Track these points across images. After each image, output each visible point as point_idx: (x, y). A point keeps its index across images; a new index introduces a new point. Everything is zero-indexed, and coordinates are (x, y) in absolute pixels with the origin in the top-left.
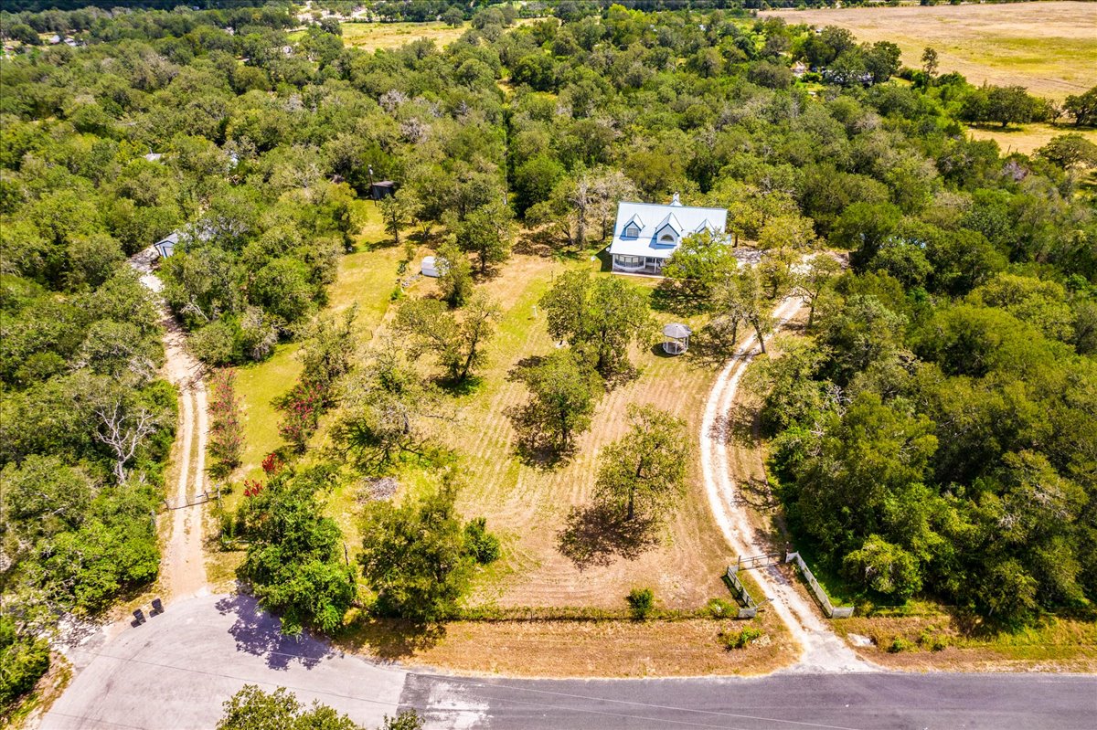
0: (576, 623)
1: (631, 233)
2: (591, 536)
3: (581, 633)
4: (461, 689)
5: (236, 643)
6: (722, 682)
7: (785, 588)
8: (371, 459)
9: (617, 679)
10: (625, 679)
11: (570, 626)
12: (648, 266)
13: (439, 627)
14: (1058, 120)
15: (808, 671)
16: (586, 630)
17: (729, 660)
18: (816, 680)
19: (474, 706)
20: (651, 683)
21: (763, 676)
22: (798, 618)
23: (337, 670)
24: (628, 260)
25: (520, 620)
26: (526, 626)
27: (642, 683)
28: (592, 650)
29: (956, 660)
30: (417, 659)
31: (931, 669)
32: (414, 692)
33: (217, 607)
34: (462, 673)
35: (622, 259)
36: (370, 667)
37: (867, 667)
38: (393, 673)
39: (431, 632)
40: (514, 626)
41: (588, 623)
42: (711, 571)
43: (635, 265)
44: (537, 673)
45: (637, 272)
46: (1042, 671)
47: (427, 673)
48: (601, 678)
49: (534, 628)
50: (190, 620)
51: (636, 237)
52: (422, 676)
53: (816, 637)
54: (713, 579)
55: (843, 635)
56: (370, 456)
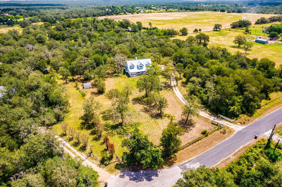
0: (197, 142)
1: (132, 67)
2: (183, 126)
3: (200, 143)
4: (191, 163)
5: (135, 182)
6: (229, 139)
7: (222, 121)
8: (120, 131)
9: (214, 147)
10: (215, 146)
11: (197, 143)
12: (138, 74)
13: (174, 155)
14: (179, 34)
15: (238, 131)
16: (200, 142)
17: (226, 135)
18: (240, 132)
19: (196, 164)
20: (219, 144)
21: (233, 135)
22: (228, 124)
23: (164, 174)
24: (134, 74)
25: (188, 146)
26: (189, 147)
27: (218, 145)
28: (204, 145)
29: (252, 121)
30: (177, 163)
31: (251, 123)
32: (183, 168)
33: (120, 177)
34: (188, 160)
35: (132, 74)
36: (170, 169)
37: (244, 127)
38: (175, 168)
39: (173, 157)
40: (188, 148)
41: (199, 141)
42: (209, 123)
43: (136, 74)
44: (200, 153)
45: (136, 76)
46: (262, 117)
47: (181, 164)
48: (211, 148)
49: (191, 146)
50: (117, 183)
51: (133, 68)
52: (181, 165)
53: (233, 126)
54: (210, 124)
55: (237, 124)
56: (119, 131)
